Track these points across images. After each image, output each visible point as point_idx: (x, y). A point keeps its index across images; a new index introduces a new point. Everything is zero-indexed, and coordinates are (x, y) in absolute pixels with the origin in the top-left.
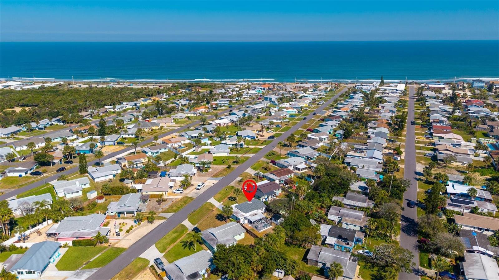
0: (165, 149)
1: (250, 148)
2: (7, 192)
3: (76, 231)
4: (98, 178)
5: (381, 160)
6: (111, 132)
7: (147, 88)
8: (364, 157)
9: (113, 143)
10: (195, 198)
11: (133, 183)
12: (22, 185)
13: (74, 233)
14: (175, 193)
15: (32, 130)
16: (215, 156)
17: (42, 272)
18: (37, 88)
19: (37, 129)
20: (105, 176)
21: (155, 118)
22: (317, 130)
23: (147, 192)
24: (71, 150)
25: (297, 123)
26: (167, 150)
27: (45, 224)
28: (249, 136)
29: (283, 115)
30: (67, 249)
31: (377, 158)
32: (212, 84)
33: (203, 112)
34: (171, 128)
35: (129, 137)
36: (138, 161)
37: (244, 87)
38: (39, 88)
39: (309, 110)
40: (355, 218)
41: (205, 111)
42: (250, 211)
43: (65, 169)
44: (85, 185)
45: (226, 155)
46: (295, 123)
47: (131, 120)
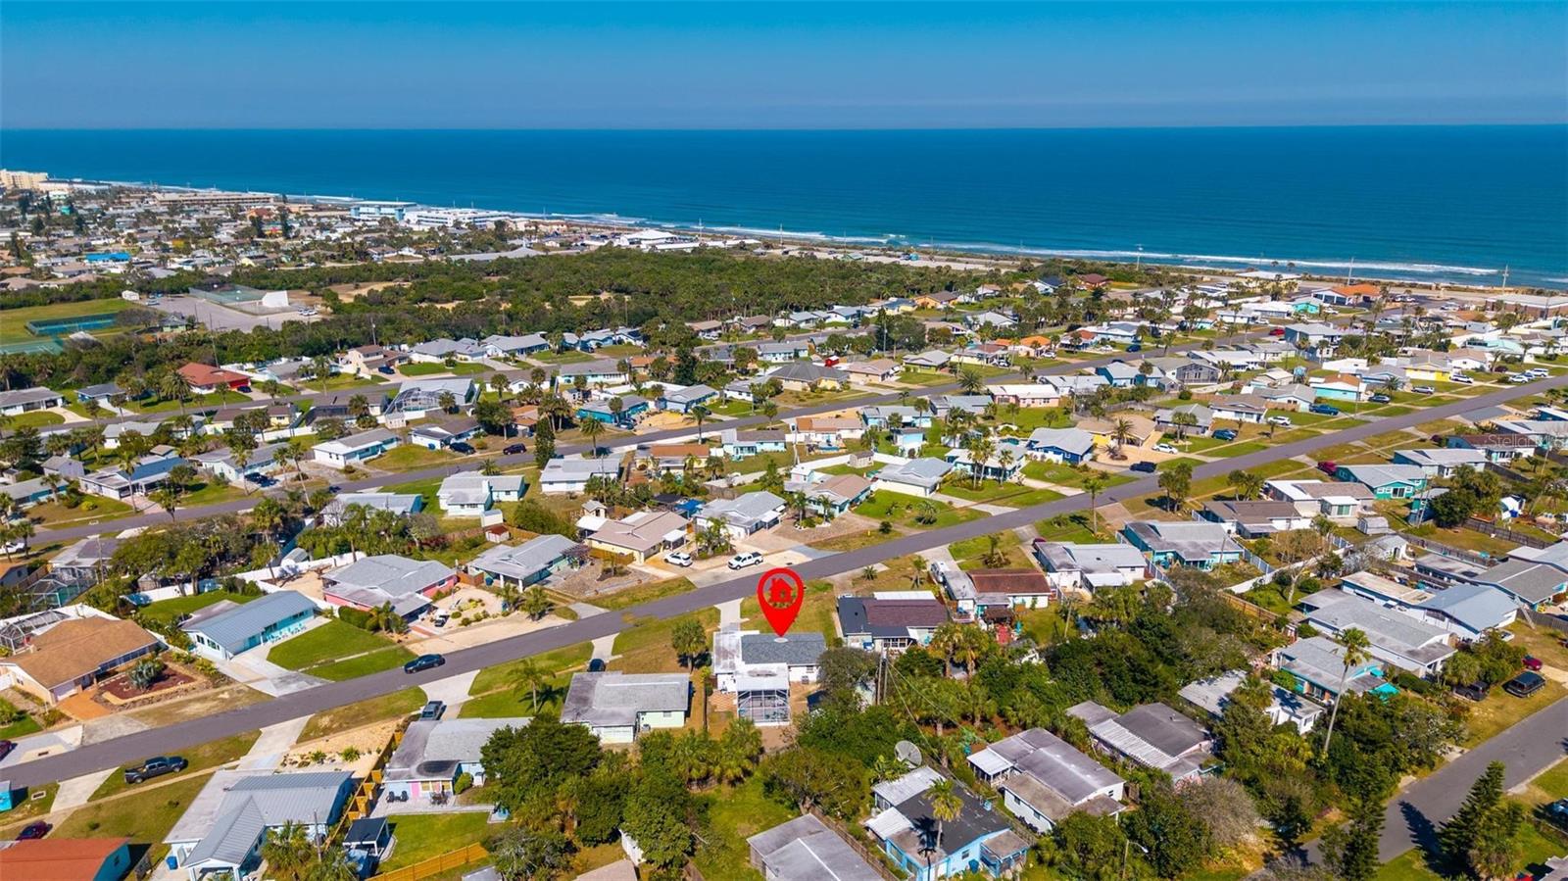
0: (776, 444)
1: (1028, 488)
2: (377, 476)
3: (364, 588)
4: (551, 483)
5: (1476, 632)
6: (710, 378)
7: (944, 271)
8: (1408, 606)
9: (682, 408)
10: (699, 587)
11: (602, 512)
12: (416, 468)
13: (358, 591)
14: (666, 561)
15: (565, 348)
16: (887, 488)
17: (236, 654)
18: (689, 251)
19: (578, 349)
20: (567, 482)
21: (864, 357)
22: (1346, 470)
23: (600, 542)
24: (557, 406)
25: (1320, 434)
26: (780, 447)
27: (348, 557)
28: (1057, 451)
29: (1285, 401)
30: (328, 621)
31: (1459, 623)
32: (1159, 269)
33: (1023, 354)
34: (870, 390)
35: (740, 397)
36: (674, 462)
37: (1262, 286)
38: (694, 250)
39: (1436, 394)
40: (1062, 791)
41: (1028, 353)
42: (765, 662)
43: (525, 450)
44: (508, 492)
45: (919, 492)
46: (1307, 434)
47: (796, 355)
